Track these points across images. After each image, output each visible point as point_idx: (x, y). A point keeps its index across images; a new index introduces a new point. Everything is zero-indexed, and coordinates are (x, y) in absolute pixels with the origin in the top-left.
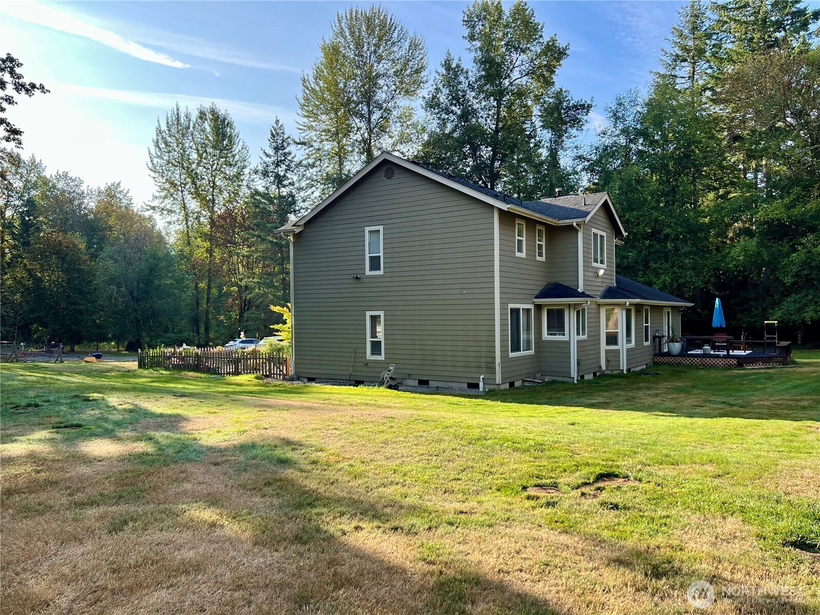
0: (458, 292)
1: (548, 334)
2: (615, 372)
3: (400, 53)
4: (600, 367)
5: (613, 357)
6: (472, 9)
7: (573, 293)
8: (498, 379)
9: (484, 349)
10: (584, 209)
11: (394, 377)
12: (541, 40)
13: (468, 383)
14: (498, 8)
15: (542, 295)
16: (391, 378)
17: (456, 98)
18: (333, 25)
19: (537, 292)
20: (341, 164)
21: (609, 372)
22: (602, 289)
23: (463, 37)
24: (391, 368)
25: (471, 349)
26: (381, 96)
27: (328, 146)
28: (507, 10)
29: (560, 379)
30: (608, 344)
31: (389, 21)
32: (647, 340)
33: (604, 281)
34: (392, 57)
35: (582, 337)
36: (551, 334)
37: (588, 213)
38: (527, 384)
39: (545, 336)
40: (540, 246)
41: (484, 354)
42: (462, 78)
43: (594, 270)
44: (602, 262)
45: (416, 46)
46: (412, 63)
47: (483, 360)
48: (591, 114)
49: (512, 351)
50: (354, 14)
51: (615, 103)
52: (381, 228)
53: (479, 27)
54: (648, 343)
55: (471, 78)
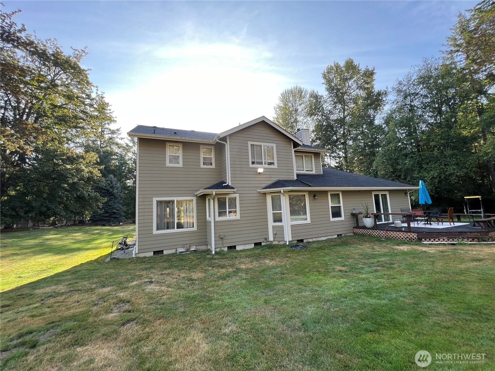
2: (281, 243)
4: (267, 239)
5: (278, 231)
8: (137, 250)
21: (276, 243)
22: (270, 182)
30: (275, 221)
32: (339, 216)
33: (274, 176)
35: (229, 218)
39: (208, 217)
40: (208, 159)
43: (250, 169)
44: (271, 164)
49: (158, 230)
54: (341, 219)
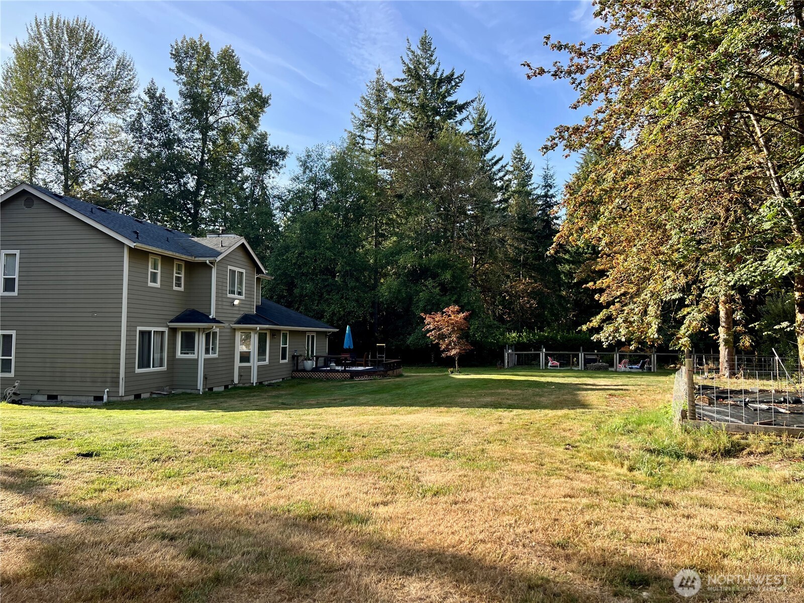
0: (90, 315)
1: (181, 353)
2: (247, 385)
3: (107, 70)
4: (233, 381)
5: (245, 373)
6: (180, 44)
7: (204, 318)
8: (122, 391)
9: (111, 366)
10: (219, 249)
11: (18, 392)
12: (246, 87)
13: (95, 397)
14: (207, 49)
15: (177, 320)
16: (14, 394)
17: (160, 125)
18: (30, 28)
19: (172, 318)
20: (32, 171)
21: (241, 385)
22: (239, 316)
23: (170, 69)
24: (16, 384)
25: (99, 366)
26: (82, 109)
27: (17, 151)
28: (216, 51)
29: (189, 391)
30: (241, 361)
31: (95, 37)
32: (284, 357)
33: (242, 309)
34: (97, 72)
35: (211, 356)
36: (185, 354)
37: (220, 254)
38: (154, 396)
39: (179, 355)
40: (178, 279)
41: (110, 370)
42: (165, 108)
43: (230, 300)
44: (240, 293)
45: (124, 66)
46: (119, 82)
47: (109, 375)
48: (287, 160)
49: (138, 368)
50: (55, 22)
51: (304, 154)
52: (17, 252)
53: (186, 64)
54: (286, 361)
55: (175, 110)
